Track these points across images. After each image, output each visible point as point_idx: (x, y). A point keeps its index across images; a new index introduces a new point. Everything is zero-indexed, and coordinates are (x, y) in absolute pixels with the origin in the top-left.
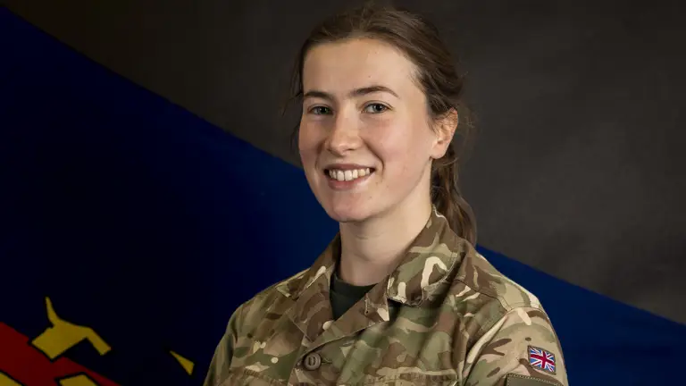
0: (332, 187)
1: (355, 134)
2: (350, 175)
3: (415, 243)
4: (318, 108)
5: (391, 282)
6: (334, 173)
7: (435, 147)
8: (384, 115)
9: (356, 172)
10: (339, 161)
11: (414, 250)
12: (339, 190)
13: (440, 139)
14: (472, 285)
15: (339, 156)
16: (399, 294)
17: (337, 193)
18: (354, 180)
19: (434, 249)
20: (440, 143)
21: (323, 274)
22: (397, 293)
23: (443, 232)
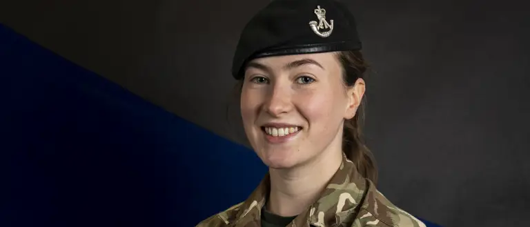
0: (268, 141)
1: (288, 100)
2: (283, 132)
3: (330, 182)
4: (257, 78)
5: (312, 211)
6: (270, 130)
7: (348, 109)
8: (312, 86)
9: (287, 129)
10: (274, 121)
11: (331, 186)
12: (272, 143)
13: (352, 104)
14: (373, 213)
15: (274, 117)
16: (319, 221)
17: (272, 146)
18: (286, 136)
19: (346, 187)
20: (351, 107)
21: (255, 207)
22: (317, 220)
23: (353, 174)
